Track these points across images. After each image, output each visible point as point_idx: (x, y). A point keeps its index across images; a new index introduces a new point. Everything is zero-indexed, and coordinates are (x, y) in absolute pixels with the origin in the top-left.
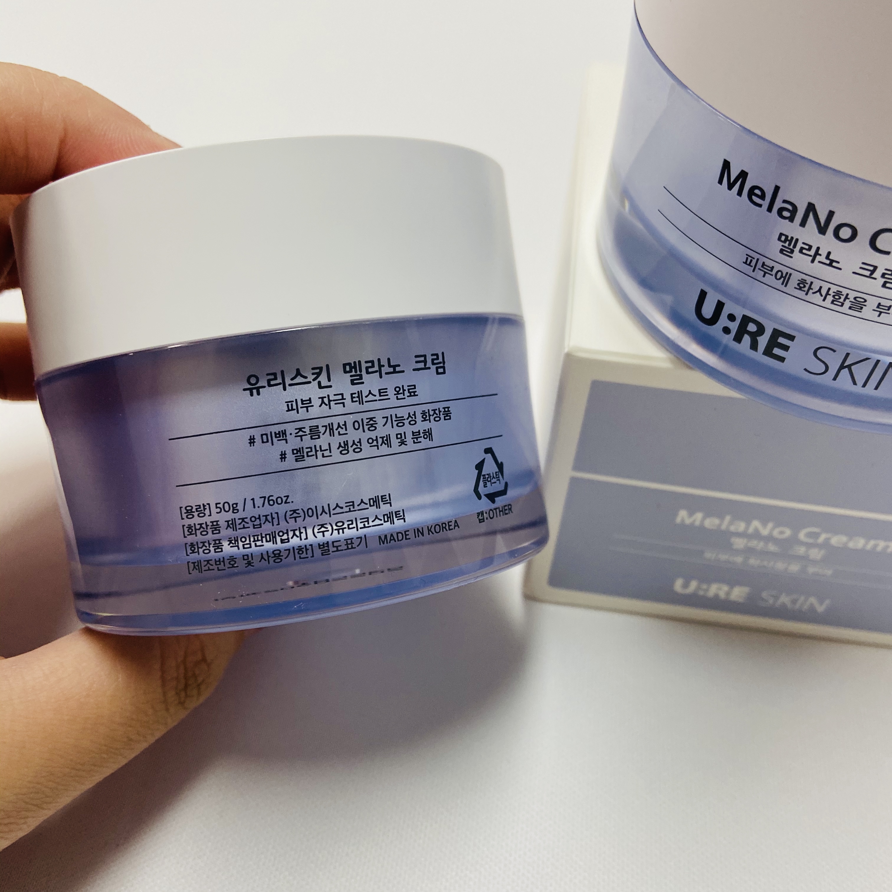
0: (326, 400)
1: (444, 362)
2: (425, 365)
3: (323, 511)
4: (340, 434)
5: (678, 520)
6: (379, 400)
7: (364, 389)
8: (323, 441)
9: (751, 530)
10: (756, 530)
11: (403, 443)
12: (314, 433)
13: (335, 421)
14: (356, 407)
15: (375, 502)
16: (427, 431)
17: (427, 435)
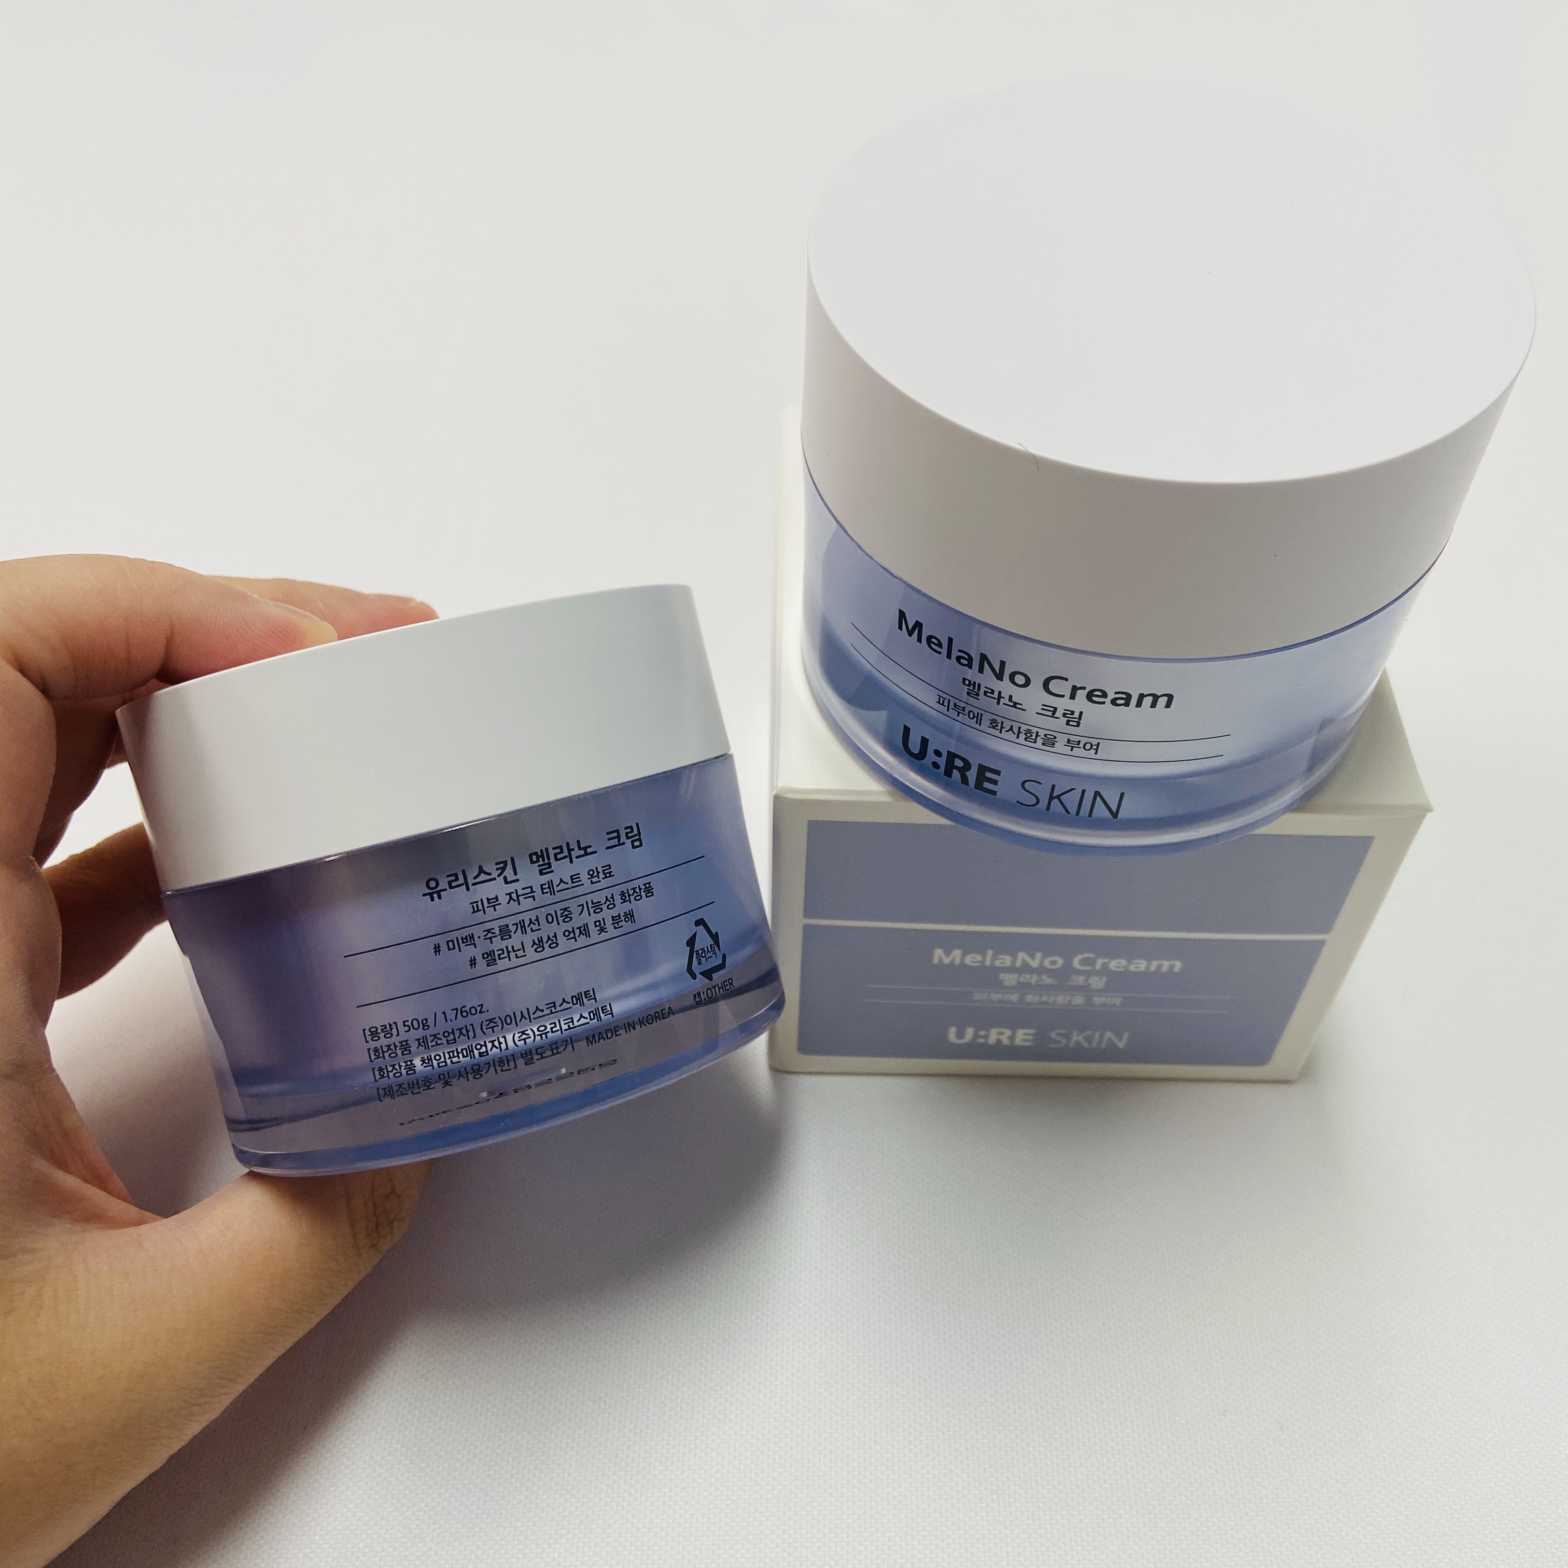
0: (514, 896)
1: (639, 834)
2: (619, 841)
3: (522, 1016)
4: (532, 930)
5: (936, 961)
6: (572, 887)
7: (554, 877)
8: (515, 941)
9: (1019, 964)
10: (1025, 963)
11: (602, 930)
12: (505, 932)
13: (526, 917)
14: (548, 898)
15: (578, 999)
16: (628, 913)
17: (628, 918)
